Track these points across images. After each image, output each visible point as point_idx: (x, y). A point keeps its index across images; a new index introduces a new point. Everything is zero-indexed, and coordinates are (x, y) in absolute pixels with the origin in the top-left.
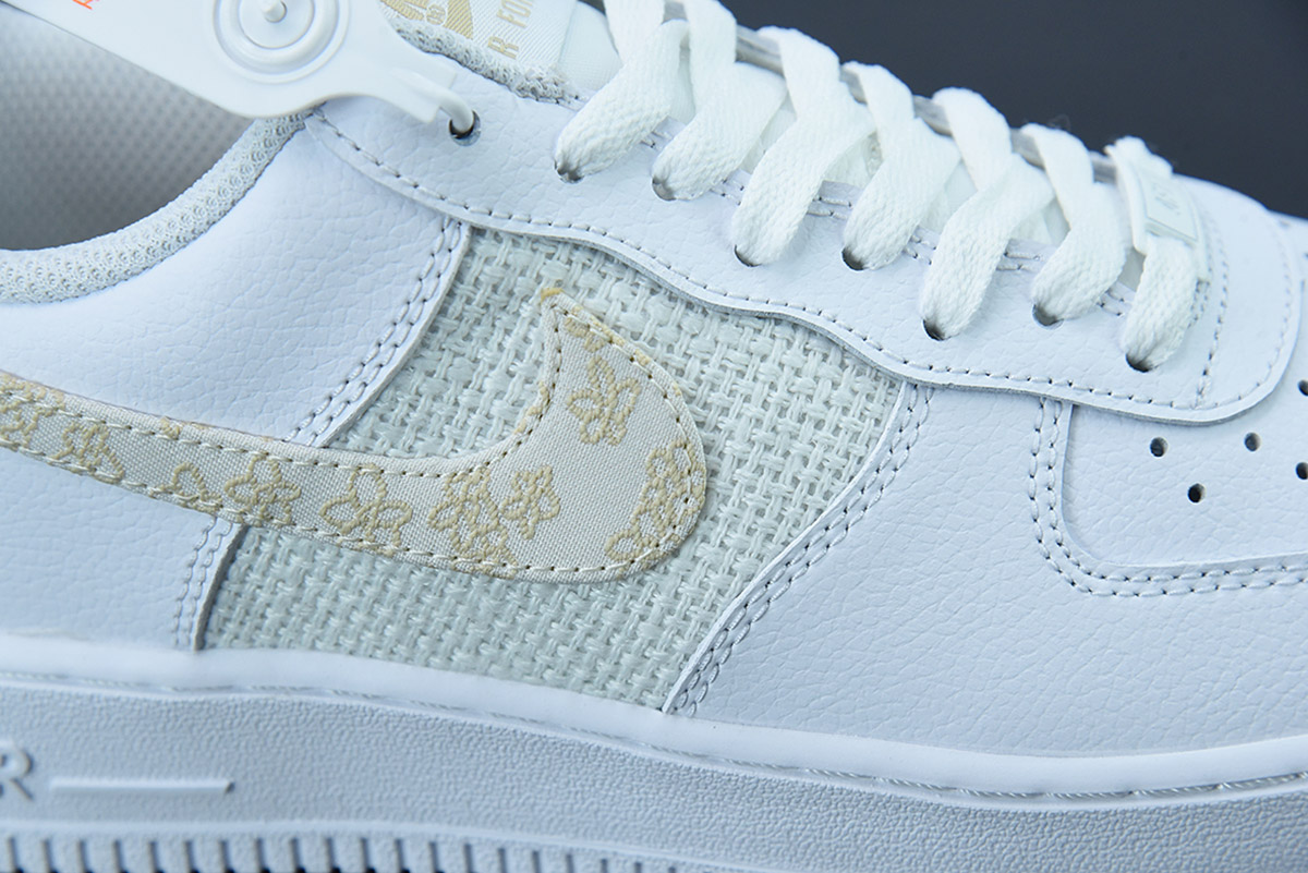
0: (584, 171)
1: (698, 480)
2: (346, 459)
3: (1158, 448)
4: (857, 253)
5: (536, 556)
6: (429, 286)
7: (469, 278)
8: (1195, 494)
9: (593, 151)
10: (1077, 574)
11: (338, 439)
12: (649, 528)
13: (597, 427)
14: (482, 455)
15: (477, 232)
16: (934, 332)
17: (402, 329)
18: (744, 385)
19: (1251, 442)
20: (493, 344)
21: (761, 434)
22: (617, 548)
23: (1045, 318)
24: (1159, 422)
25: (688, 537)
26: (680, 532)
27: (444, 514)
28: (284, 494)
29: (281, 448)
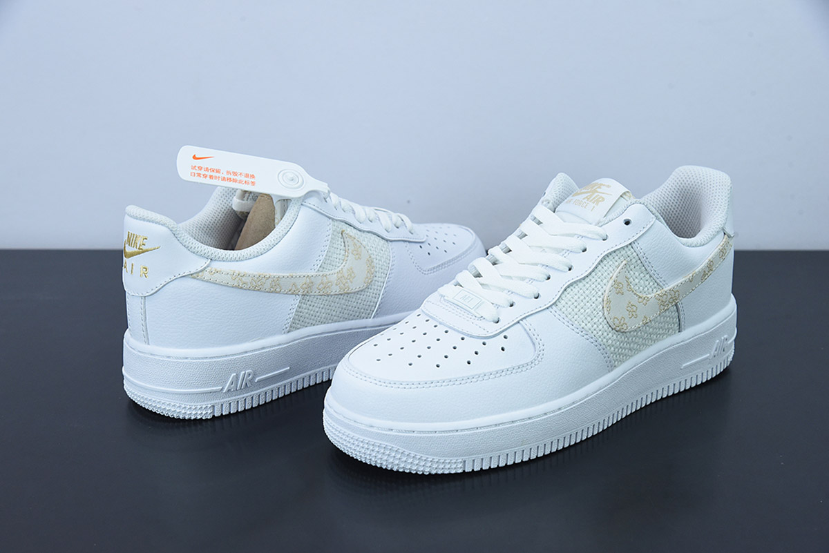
2: (321, 274)
20: (336, 244)
22: (366, 281)
26: (373, 275)
27: (338, 281)
28: (310, 286)
29: (310, 274)
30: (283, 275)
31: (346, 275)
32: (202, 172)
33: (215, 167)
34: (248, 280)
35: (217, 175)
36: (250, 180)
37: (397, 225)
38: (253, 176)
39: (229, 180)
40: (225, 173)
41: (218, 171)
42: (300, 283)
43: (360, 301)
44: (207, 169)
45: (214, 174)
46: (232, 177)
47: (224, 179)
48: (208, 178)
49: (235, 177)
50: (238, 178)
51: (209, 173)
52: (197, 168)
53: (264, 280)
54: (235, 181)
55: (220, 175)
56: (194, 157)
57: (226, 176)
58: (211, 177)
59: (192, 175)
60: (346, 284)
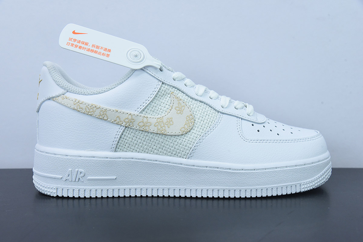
0: (176, 80)
1: (193, 121)
2: (142, 115)
3: (253, 125)
5: (170, 131)
6: (156, 90)
7: (162, 89)
8: (258, 131)
9: (177, 77)
10: (245, 139)
11: (141, 112)
13: (179, 111)
14: (162, 116)
15: (163, 83)
16: (222, 107)
17: (152, 95)
20: (164, 100)
21: (201, 116)
22: (182, 129)
24: (252, 122)
25: (191, 129)
26: (191, 128)
27: (156, 124)
28: (132, 121)
29: (133, 113)
30: (110, 108)
31: (165, 121)
32: (76, 43)
33: (85, 41)
34: (83, 106)
35: (85, 46)
36: (107, 53)
37: (211, 97)
38: (110, 51)
39: (92, 51)
40: (91, 46)
41: (87, 44)
42: (123, 117)
43: (176, 143)
44: (79, 42)
45: (83, 46)
46: (95, 49)
47: (89, 50)
48: (78, 48)
49: (97, 50)
50: (99, 50)
51: (79, 44)
52: (73, 40)
53: (95, 108)
54: (96, 52)
55: (87, 47)
56: (74, 32)
57: (91, 48)
58: (80, 47)
59: (68, 44)
60: (164, 128)
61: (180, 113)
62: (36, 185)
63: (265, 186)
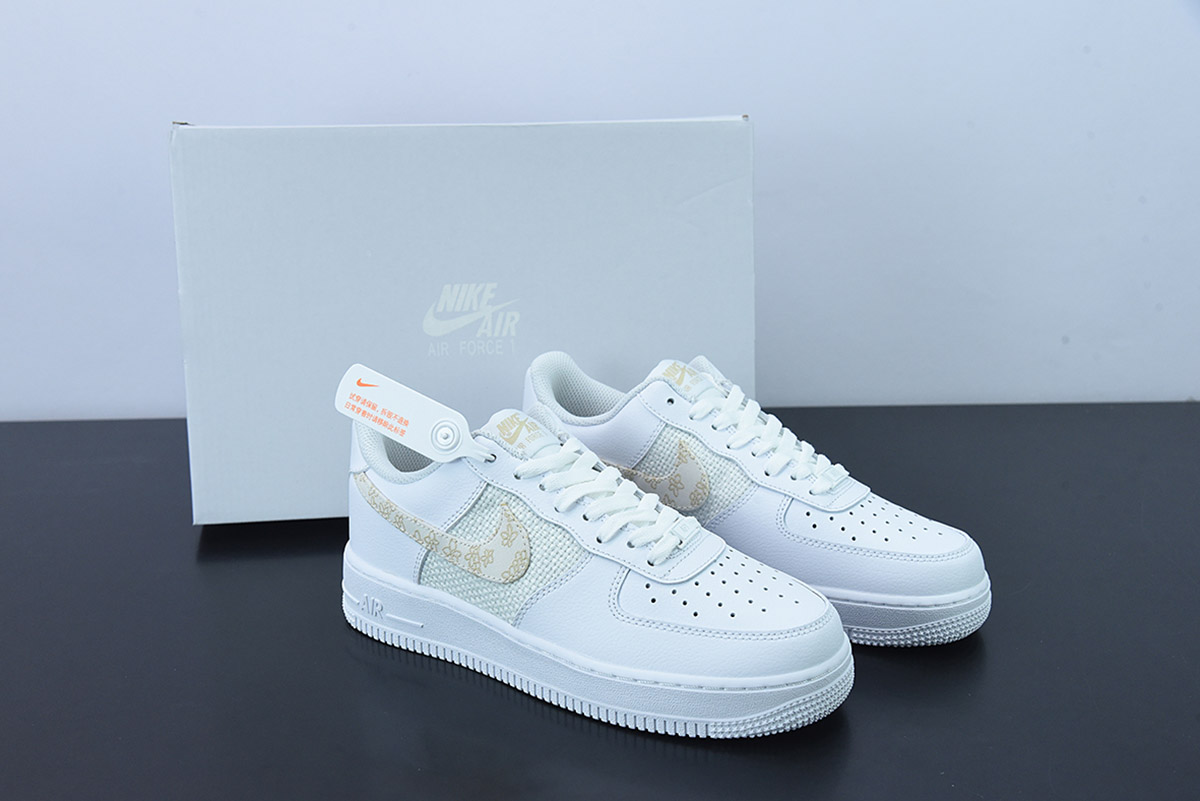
0: (521, 477)
1: (526, 562)
2: (450, 536)
3: (648, 586)
4: (587, 517)
5: (487, 572)
6: (474, 495)
7: (485, 495)
8: (653, 601)
9: (524, 473)
10: (616, 613)
11: (449, 531)
12: (512, 572)
13: (506, 541)
14: (480, 543)
15: (488, 484)
16: (599, 541)
17: (467, 505)
18: (545, 541)
19: (697, 584)
20: (488, 515)
21: (545, 554)
22: (505, 575)
23: (630, 545)
24: (650, 580)
25: (521, 577)
26: (520, 575)
27: (469, 556)
28: (436, 543)
29: (436, 530)
31: (482, 554)
32: (359, 405)
33: (374, 401)
35: (371, 411)
36: (401, 427)
38: (406, 423)
39: (380, 421)
40: (380, 411)
41: (374, 407)
42: (423, 534)
43: (497, 595)
44: (364, 402)
45: (368, 410)
46: (385, 418)
47: (376, 419)
48: (360, 414)
49: (388, 420)
50: (391, 421)
51: (364, 408)
52: (355, 398)
54: (385, 424)
55: (374, 413)
56: (359, 383)
57: (380, 416)
58: (364, 413)
59: (347, 405)
60: (478, 565)
61: (507, 544)
62: (350, 619)
63: (643, 713)
